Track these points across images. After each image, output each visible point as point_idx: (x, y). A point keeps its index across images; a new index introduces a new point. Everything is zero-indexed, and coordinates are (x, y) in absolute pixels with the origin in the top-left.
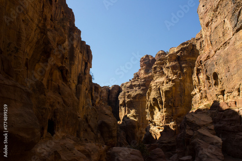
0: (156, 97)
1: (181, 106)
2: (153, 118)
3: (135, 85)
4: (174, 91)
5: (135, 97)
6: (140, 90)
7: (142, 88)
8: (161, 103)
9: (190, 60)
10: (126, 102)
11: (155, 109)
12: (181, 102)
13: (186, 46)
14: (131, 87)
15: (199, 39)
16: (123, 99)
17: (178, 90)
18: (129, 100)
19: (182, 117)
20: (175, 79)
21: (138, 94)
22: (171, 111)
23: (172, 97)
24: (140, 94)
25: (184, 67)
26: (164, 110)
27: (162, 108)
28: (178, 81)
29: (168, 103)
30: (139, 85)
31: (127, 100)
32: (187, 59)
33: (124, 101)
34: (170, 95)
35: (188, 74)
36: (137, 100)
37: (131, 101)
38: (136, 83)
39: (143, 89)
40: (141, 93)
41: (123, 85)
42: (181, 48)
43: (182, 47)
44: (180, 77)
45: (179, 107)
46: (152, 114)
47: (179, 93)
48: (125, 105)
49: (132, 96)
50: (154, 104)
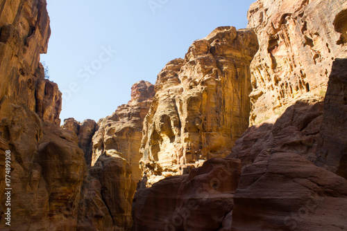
0: (167, 113)
1: (218, 130)
2: (156, 158)
3: (122, 115)
4: (204, 102)
5: (120, 133)
6: (130, 122)
7: (134, 118)
8: (178, 125)
9: (231, 55)
10: (105, 140)
11: (162, 140)
12: (218, 123)
13: (225, 30)
14: (115, 118)
15: (257, 9)
16: (100, 137)
17: (212, 100)
18: (110, 137)
19: (219, 152)
20: (208, 80)
21: (126, 128)
22: (197, 138)
23: (201, 111)
24: (130, 128)
25: (222, 63)
26: (184, 136)
27: (179, 135)
28: (214, 84)
29: (194, 123)
30: (129, 115)
31: (107, 137)
32: (228, 52)
33: (101, 140)
34: (196, 108)
35: (230, 75)
36: (124, 137)
37: (113, 138)
38: (124, 111)
39: (135, 121)
40: (132, 125)
41: (101, 120)
42: (218, 34)
43: (218, 31)
44: (217, 77)
45: (213, 133)
46: (156, 149)
47: (214, 106)
48: (103, 146)
49: (116, 129)
50: (162, 127)
